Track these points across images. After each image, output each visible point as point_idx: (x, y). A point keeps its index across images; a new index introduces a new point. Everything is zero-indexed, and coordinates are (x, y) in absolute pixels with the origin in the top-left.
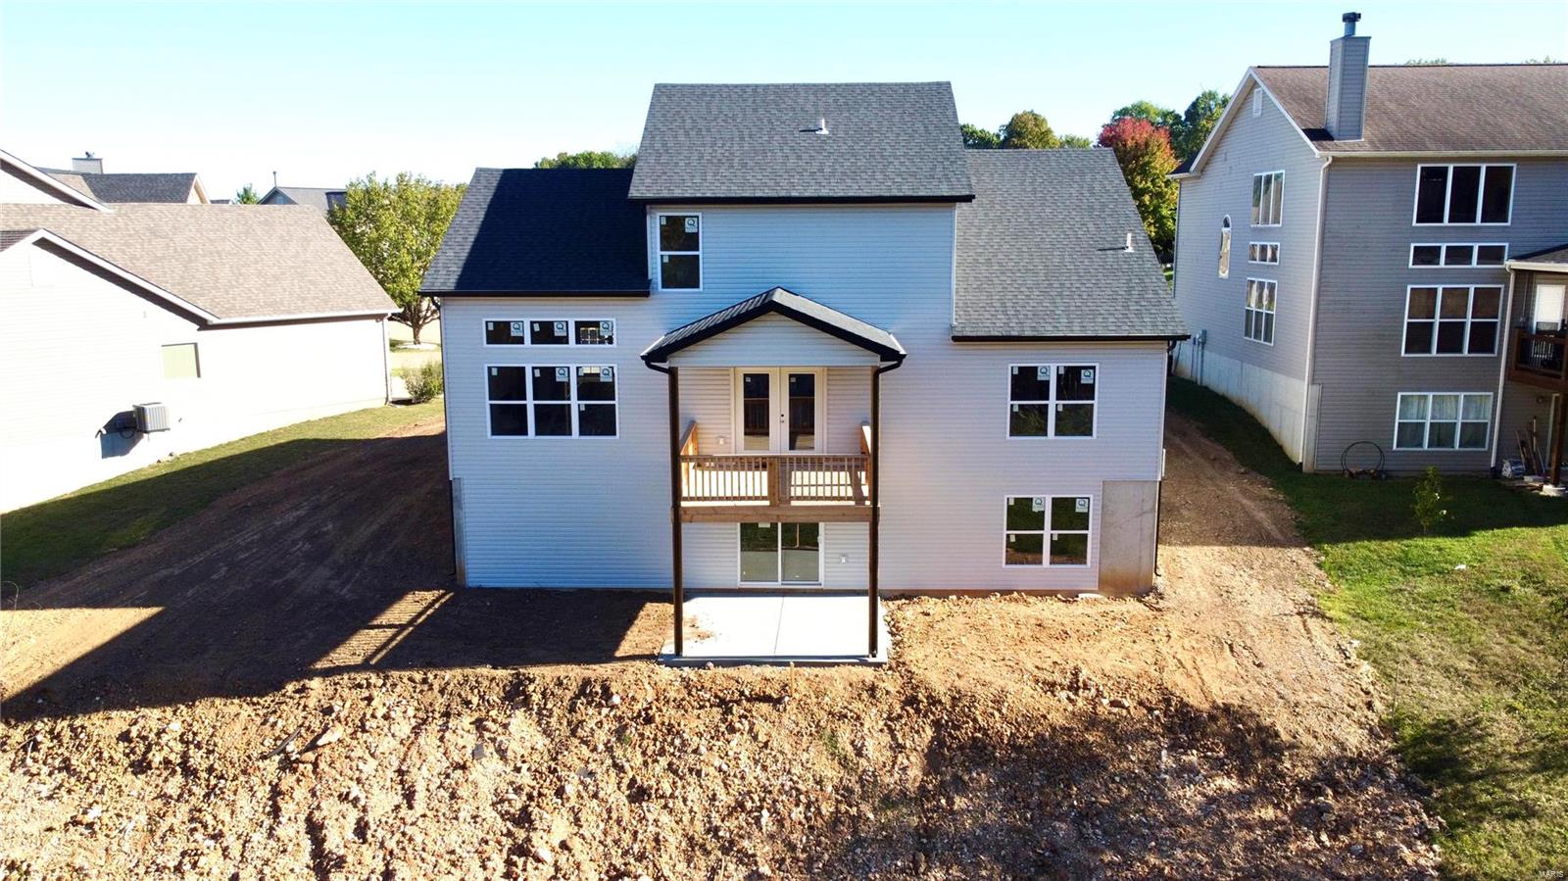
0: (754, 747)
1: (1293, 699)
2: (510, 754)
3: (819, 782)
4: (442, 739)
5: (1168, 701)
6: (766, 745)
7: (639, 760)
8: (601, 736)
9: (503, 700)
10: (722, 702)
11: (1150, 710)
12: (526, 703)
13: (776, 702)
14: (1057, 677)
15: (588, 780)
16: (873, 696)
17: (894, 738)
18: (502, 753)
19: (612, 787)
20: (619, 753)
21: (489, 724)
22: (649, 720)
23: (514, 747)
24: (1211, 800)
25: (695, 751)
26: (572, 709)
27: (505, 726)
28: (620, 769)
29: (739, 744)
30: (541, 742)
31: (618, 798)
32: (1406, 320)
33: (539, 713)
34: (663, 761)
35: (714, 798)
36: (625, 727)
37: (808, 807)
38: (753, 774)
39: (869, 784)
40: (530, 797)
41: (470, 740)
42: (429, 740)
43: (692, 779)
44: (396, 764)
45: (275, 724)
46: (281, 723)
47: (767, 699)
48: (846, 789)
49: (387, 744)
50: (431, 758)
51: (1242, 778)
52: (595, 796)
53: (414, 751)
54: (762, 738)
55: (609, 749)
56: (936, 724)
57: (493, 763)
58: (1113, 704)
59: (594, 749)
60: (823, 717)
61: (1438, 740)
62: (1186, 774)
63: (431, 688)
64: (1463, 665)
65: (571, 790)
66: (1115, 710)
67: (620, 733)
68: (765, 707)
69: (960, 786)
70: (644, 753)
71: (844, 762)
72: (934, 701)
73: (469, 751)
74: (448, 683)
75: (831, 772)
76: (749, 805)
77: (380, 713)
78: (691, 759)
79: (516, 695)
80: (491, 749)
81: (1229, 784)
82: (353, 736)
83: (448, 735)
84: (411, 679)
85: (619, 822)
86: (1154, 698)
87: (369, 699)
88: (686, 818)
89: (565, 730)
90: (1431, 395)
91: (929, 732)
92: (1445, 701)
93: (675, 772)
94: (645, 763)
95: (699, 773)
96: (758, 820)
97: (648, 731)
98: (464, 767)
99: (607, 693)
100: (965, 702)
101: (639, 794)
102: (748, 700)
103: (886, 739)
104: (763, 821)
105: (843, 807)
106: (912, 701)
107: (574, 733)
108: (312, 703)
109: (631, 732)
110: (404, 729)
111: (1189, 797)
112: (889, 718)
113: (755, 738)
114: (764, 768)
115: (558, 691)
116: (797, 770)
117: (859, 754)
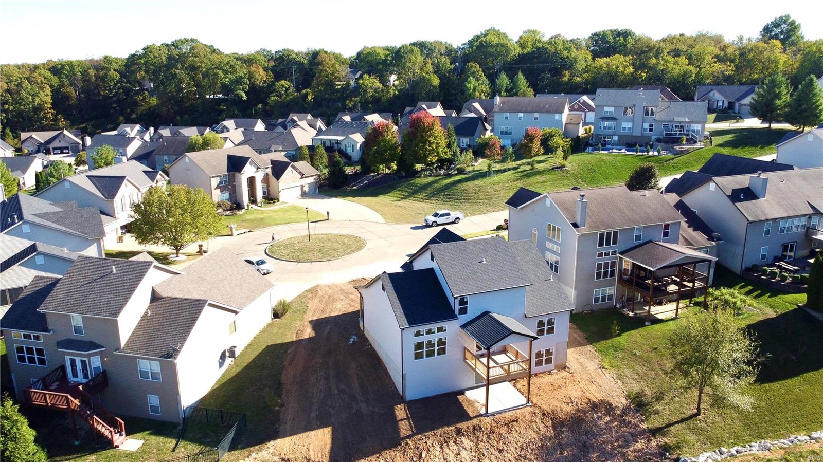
0: (518, 433)
1: (611, 395)
2: (467, 449)
3: (535, 439)
4: (449, 449)
5: (590, 401)
6: (520, 432)
7: (496, 443)
8: (484, 439)
9: (457, 435)
10: (506, 424)
11: (587, 404)
12: (463, 434)
13: (517, 421)
14: (567, 401)
15: (488, 451)
16: (535, 415)
17: (544, 424)
18: (465, 449)
19: (494, 451)
20: (491, 442)
21: (457, 442)
22: (494, 433)
23: (468, 447)
24: (606, 423)
25: (507, 438)
26: (475, 434)
27: (462, 442)
28: (493, 446)
29: (514, 434)
30: (472, 444)
31: (497, 453)
32: (596, 271)
33: (467, 436)
34: (501, 442)
35: (516, 448)
36: (489, 436)
37: (536, 445)
38: (521, 440)
39: (545, 437)
40: (478, 458)
41: (455, 447)
42: (446, 450)
43: (510, 444)
44: (442, 457)
45: (407, 455)
46: (409, 454)
47: (514, 421)
48: (541, 439)
49: (437, 453)
50: (450, 454)
51: (609, 416)
52: (492, 454)
53: (444, 453)
54: (519, 431)
55: (488, 442)
56: (551, 419)
57: (465, 452)
58: (581, 405)
59: (485, 443)
60: (528, 422)
61: (638, 397)
62: (599, 418)
63: (437, 436)
64: (636, 377)
65: (486, 454)
66: (582, 406)
67: (489, 437)
68: (515, 423)
69: (563, 432)
70: (496, 441)
71: (537, 433)
72: (549, 414)
73: (457, 450)
74: (441, 434)
75: (535, 436)
76: (524, 448)
77: (431, 445)
78: (507, 440)
79: (459, 432)
80: (461, 449)
81: (608, 419)
82: (428, 452)
83: (450, 447)
84: (431, 435)
85: (500, 458)
86: (587, 401)
87: (426, 443)
88: (513, 454)
89: (475, 440)
90: (601, 289)
91: (551, 421)
92: (636, 387)
93: (505, 444)
94: (498, 443)
95: (511, 443)
96: (528, 451)
97: (495, 435)
98: (459, 454)
99: (481, 428)
100: (555, 412)
101: (501, 451)
102: (511, 422)
103: (543, 425)
104: (529, 450)
105: (543, 443)
106: (544, 414)
107: (478, 440)
108: (412, 447)
109: (491, 437)
110: (438, 448)
111: (601, 423)
112: (541, 420)
113: (517, 431)
114: (523, 438)
115: (469, 430)
116: (529, 437)
117: (539, 430)
